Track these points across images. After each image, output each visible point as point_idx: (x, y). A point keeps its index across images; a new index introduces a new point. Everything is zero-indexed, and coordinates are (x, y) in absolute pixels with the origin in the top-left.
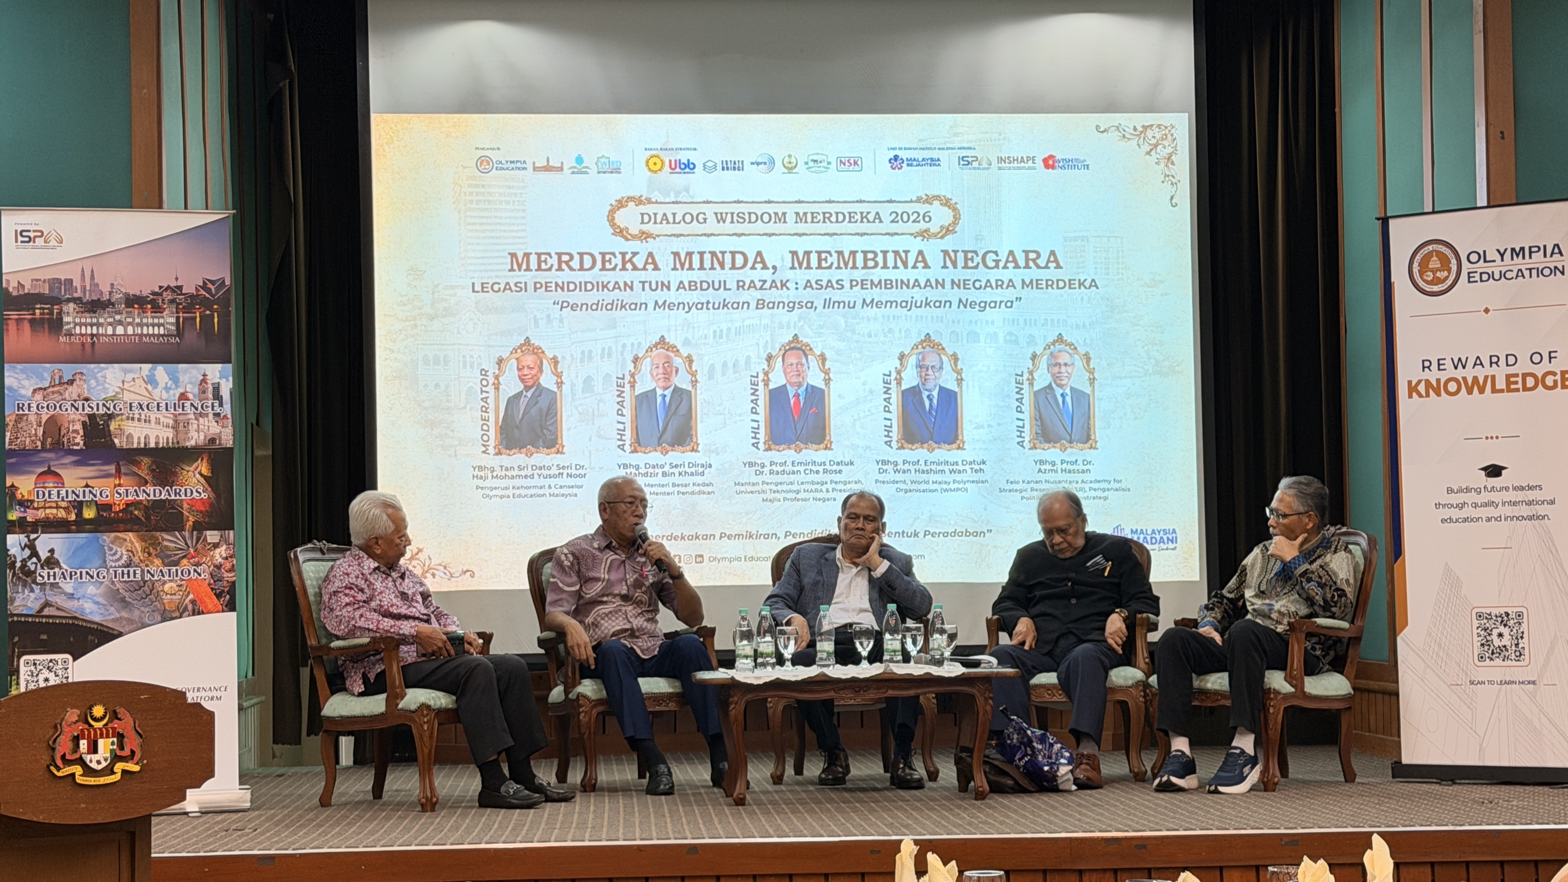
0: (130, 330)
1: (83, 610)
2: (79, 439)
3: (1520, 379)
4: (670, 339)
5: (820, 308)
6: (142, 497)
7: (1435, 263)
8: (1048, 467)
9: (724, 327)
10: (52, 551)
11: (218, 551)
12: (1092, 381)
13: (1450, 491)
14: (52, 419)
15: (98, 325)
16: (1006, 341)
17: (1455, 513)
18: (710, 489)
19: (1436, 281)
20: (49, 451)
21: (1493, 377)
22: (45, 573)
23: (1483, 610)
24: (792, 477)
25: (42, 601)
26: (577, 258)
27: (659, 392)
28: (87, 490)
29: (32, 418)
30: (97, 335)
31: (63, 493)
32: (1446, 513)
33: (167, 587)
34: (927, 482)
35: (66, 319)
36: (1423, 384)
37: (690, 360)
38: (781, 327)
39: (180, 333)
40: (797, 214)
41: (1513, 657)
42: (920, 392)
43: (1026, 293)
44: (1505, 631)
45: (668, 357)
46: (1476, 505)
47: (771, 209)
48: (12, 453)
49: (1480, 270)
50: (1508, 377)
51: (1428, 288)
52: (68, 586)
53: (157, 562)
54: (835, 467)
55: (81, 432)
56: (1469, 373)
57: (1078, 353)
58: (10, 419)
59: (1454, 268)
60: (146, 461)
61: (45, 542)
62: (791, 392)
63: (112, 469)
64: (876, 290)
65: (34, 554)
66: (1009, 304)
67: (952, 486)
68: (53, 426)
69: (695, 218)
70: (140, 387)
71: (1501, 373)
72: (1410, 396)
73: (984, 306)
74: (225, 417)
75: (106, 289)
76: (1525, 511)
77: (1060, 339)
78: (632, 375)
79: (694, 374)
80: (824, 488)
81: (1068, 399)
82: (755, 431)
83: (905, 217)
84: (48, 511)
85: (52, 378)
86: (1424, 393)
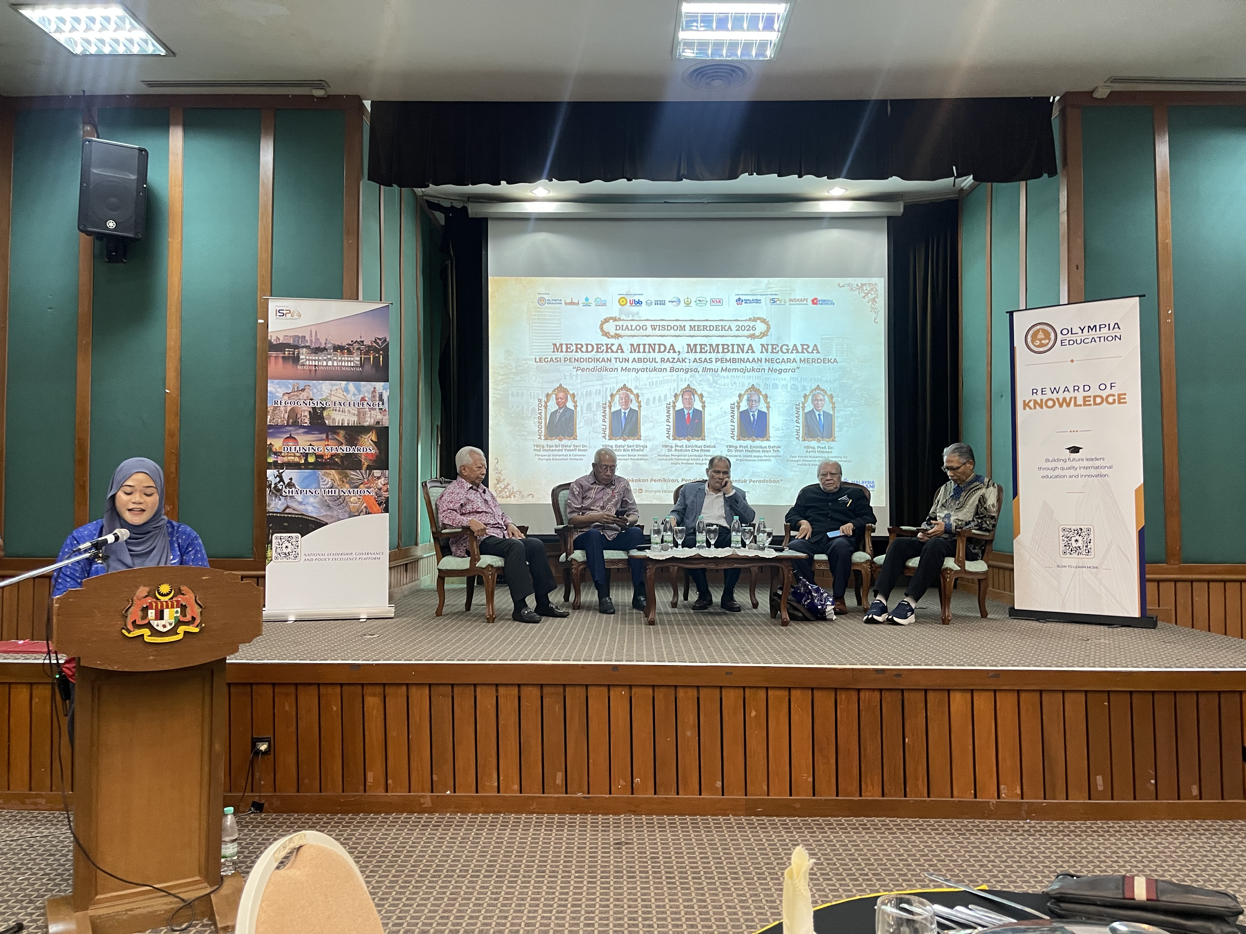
0: (335, 364)
1: (307, 510)
2: (307, 420)
3: (1092, 399)
4: (629, 386)
5: (701, 372)
6: (340, 451)
7: (1041, 335)
8: (811, 450)
9: (654, 380)
10: (291, 479)
11: (380, 481)
12: (834, 408)
13: (1047, 460)
14: (292, 410)
15: (319, 360)
16: (791, 388)
17: (1050, 473)
18: (646, 458)
19: (1042, 345)
20: (291, 426)
21: (1075, 398)
22: (287, 491)
23: (1067, 527)
24: (686, 453)
25: (286, 505)
26: (585, 346)
27: (623, 411)
28: (311, 447)
29: (282, 409)
30: (318, 366)
31: (298, 448)
32: (1045, 473)
33: (352, 499)
34: (751, 456)
35: (301, 357)
36: (1032, 402)
37: (637, 396)
38: (682, 380)
39: (362, 366)
40: (691, 326)
41: (1084, 553)
42: (749, 413)
43: (801, 365)
44: (1080, 538)
45: (627, 394)
46: (1063, 469)
47: (678, 323)
48: (271, 427)
49: (1068, 339)
50: (1084, 397)
51: (1036, 349)
52: (299, 498)
53: (347, 486)
54: (706, 449)
55: (308, 417)
56: (1061, 396)
57: (827, 395)
58: (270, 409)
59: (1053, 337)
60: (342, 432)
61: (287, 474)
62: (686, 412)
63: (324, 436)
64: (728, 364)
65: (282, 480)
66: (793, 370)
67: (763, 458)
68: (293, 414)
69: (641, 328)
70: (340, 393)
71: (1080, 395)
72: (1025, 409)
73: (781, 371)
74: (385, 410)
75: (323, 341)
76: (1093, 472)
77: (818, 387)
78: (610, 403)
79: (639, 403)
80: (701, 458)
81: (822, 417)
82: (668, 430)
83: (743, 328)
84: (289, 458)
85: (294, 388)
86: (1033, 407)
